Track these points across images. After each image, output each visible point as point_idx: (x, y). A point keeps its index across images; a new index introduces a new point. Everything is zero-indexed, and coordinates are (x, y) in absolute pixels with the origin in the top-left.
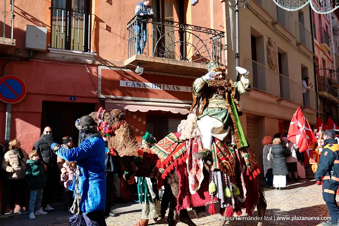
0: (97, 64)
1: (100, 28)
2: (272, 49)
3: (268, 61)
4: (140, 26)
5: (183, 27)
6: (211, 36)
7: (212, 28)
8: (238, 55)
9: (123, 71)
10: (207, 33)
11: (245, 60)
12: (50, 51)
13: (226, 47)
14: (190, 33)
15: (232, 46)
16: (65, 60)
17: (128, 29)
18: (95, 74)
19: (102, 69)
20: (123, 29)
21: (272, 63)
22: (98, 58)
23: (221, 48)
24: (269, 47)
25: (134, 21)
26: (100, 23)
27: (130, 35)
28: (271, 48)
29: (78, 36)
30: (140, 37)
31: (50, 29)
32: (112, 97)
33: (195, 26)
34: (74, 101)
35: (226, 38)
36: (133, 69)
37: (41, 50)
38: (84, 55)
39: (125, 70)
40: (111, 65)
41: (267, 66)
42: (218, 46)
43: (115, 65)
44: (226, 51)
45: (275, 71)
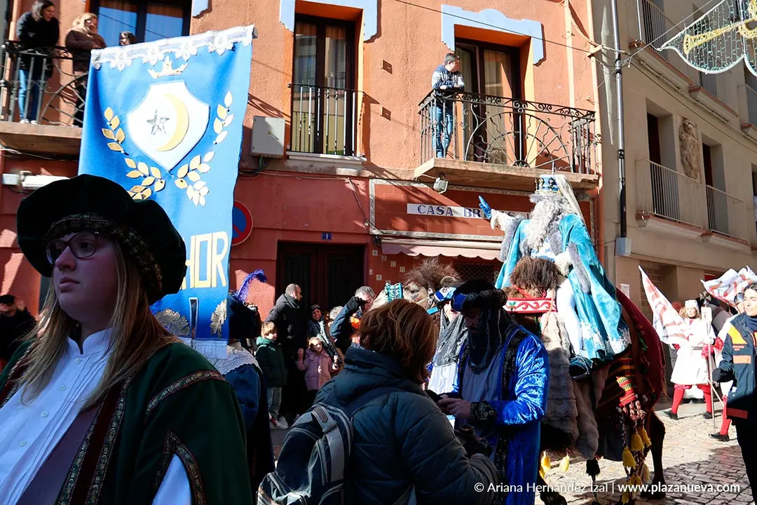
0: (367, 176)
1: (372, 113)
2: (690, 138)
3: (682, 161)
4: (441, 108)
5: (517, 106)
6: (570, 119)
7: (572, 105)
8: (622, 153)
9: (413, 187)
10: (562, 115)
11: (636, 161)
12: (290, 157)
13: (600, 138)
14: (531, 116)
15: (611, 137)
16: (314, 172)
17: (420, 113)
18: (363, 193)
19: (376, 185)
20: (412, 113)
21: (690, 164)
22: (369, 166)
23: (589, 140)
24: (684, 136)
25: (429, 99)
26: (371, 104)
27: (424, 123)
28: (687, 137)
29: (335, 131)
30: (441, 127)
31: (289, 120)
32: (394, 233)
33: (540, 104)
34: (329, 241)
35: (598, 123)
36: (431, 183)
37: (275, 155)
38: (345, 162)
39: (416, 185)
40: (391, 177)
41: (680, 171)
42: (585, 137)
43: (399, 176)
44: (599, 145)
45: (698, 180)
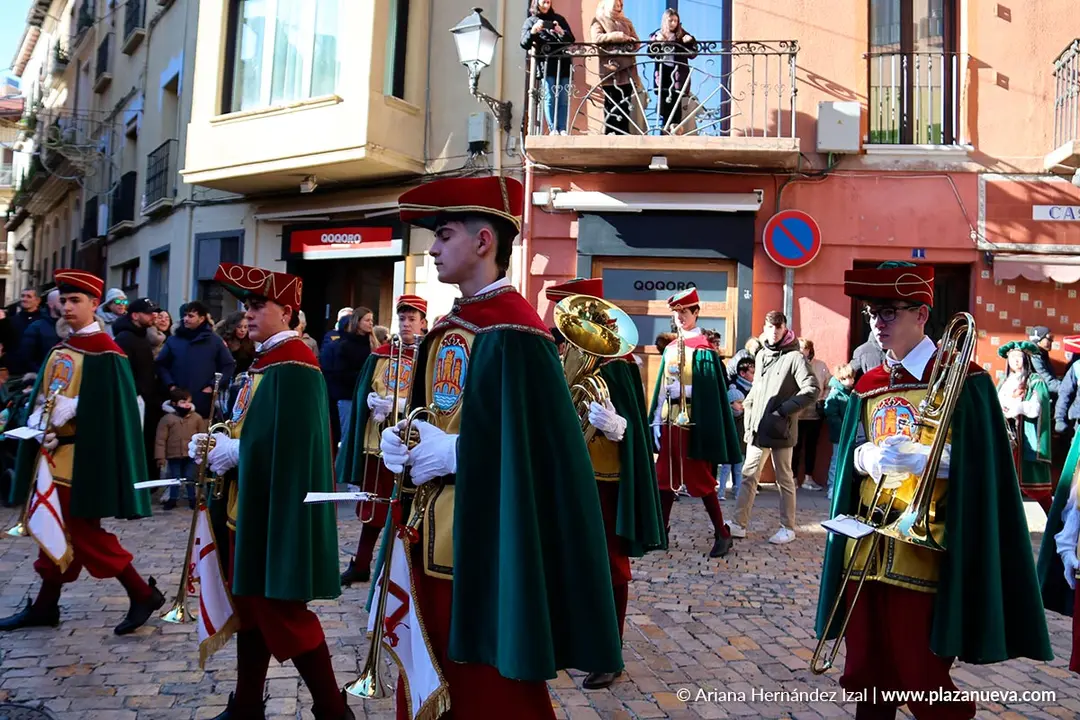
0: (976, 170)
1: (980, 84)
9: (1043, 182)
12: (868, 152)
16: (900, 169)
17: (1054, 75)
19: (986, 182)
20: (1043, 76)
22: (977, 156)
25: (1069, 55)
26: (980, 70)
27: (1060, 88)
31: (866, 102)
32: (1013, 246)
36: (1068, 176)
37: (849, 151)
38: (944, 153)
39: (1048, 179)
40: (1008, 169)
43: (1020, 168)
